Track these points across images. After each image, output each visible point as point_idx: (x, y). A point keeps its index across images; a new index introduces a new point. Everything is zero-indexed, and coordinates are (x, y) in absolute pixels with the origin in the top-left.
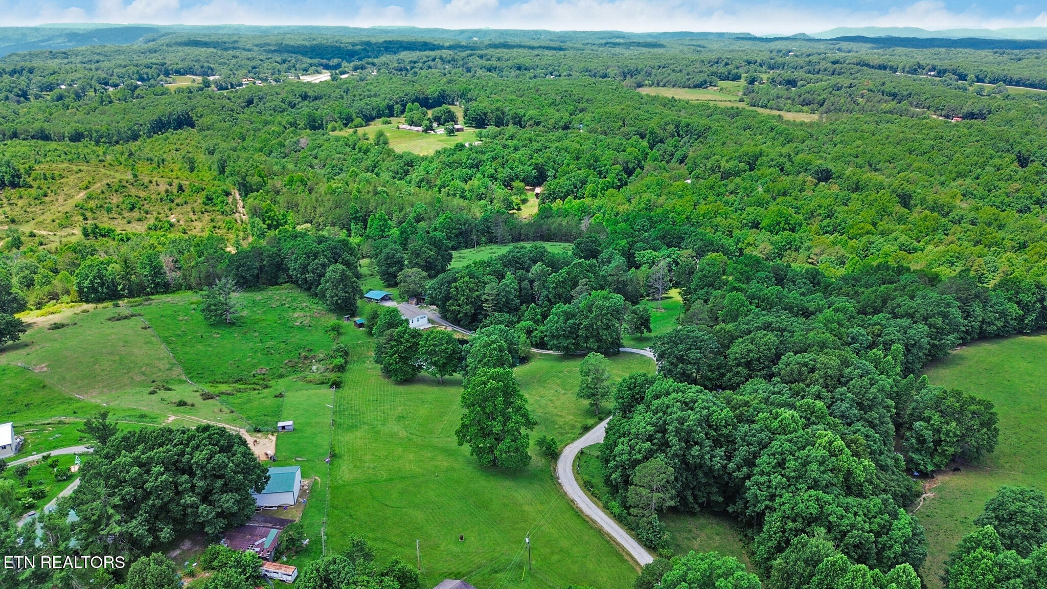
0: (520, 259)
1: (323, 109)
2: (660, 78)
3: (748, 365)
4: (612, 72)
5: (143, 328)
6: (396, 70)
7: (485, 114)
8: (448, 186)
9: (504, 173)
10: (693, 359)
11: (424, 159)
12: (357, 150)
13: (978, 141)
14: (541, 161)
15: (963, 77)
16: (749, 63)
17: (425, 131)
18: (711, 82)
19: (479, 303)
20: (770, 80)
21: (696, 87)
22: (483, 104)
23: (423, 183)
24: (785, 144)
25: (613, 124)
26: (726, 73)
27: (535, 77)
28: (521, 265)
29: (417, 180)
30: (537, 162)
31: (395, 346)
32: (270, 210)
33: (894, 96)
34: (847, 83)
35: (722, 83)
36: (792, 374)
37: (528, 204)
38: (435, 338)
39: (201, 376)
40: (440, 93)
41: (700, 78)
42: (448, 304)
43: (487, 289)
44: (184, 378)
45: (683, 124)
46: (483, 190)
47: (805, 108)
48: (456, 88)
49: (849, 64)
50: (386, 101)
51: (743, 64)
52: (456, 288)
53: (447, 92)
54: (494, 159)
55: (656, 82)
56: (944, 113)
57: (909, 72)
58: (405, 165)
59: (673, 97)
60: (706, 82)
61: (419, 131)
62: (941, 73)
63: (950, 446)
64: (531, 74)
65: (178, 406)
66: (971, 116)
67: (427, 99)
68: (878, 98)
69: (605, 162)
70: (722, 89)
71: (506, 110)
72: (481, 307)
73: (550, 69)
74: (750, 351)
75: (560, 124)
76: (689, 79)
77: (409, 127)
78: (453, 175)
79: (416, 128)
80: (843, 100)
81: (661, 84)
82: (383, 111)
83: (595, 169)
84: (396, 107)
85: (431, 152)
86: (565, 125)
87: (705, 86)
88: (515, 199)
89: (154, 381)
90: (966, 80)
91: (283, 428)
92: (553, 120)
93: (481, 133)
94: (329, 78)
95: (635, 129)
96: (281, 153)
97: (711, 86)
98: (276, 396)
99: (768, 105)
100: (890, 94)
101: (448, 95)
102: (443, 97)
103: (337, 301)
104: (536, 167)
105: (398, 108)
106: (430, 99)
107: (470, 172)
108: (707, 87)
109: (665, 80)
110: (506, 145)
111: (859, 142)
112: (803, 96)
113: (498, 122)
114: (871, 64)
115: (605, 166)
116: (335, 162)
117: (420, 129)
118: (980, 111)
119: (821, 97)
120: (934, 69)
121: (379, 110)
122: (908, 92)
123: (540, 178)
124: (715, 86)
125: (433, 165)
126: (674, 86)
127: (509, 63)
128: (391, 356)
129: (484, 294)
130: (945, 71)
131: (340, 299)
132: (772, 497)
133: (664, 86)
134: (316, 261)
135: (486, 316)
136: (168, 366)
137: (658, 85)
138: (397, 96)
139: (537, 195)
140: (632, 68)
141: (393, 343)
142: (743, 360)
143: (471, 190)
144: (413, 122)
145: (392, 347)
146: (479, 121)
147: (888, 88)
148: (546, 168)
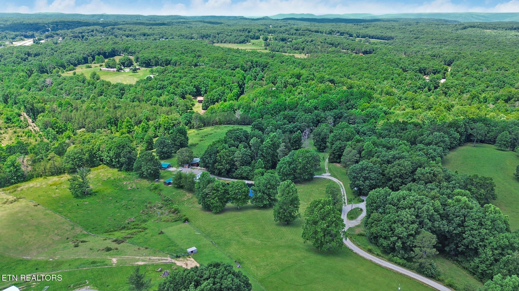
0: (239, 136)
1: (46, 61)
2: (222, 39)
3: (401, 177)
4: (195, 36)
5: (35, 206)
6: (73, 37)
7: (150, 60)
8: (151, 100)
9: (179, 91)
10: (373, 178)
11: (131, 86)
12: (87, 83)
13: (383, 63)
14: (197, 83)
15: (351, 36)
16: (259, 31)
17: (118, 71)
18: (247, 41)
19: (232, 162)
20: (274, 39)
21: (240, 43)
22: (146, 55)
23: (135, 100)
24: (302, 69)
25: (222, 63)
26: (253, 36)
27: (155, 39)
28: (240, 139)
29: (132, 98)
30: (195, 84)
31: (215, 193)
32: (56, 123)
33: (332, 44)
34: (310, 39)
35: (252, 41)
36: (428, 179)
37: (195, 106)
38: (237, 185)
39: (95, 229)
40: (112, 50)
41: (242, 38)
42: (216, 165)
43: (236, 155)
44: (85, 233)
45: (254, 61)
46: (171, 101)
47: (297, 51)
48: (121, 46)
49: (302, 30)
50: (82, 55)
51: (257, 31)
52: (220, 156)
53: (116, 49)
54: (171, 84)
55: (220, 41)
56: (355, 51)
57: (328, 34)
58: (121, 90)
59: (238, 48)
60: (245, 40)
61: (114, 71)
62: (342, 34)
63: (482, 200)
64: (152, 38)
65: (107, 251)
66: (365, 53)
67: (105, 53)
68: (326, 46)
69: (229, 82)
70: (253, 44)
71: (160, 57)
72: (234, 165)
73: (161, 35)
74: (400, 170)
75: (193, 63)
76: (236, 39)
77: (107, 69)
78: (151, 94)
79: (112, 70)
80: (312, 47)
81: (223, 42)
82: (81, 61)
83: (225, 86)
84: (89, 58)
85: (134, 83)
86: (196, 64)
87: (245, 42)
88: (189, 104)
89: (68, 239)
90: (352, 37)
91: (192, 252)
92: (188, 62)
93: (152, 70)
94: (32, 42)
95: (233, 65)
96: (37, 88)
97: (247, 42)
98: (159, 234)
99: (280, 51)
100: (330, 44)
101: (117, 51)
102: (114, 52)
103: (150, 172)
104: (195, 86)
105: (90, 58)
106: (107, 53)
107: (160, 91)
108: (246, 43)
109: (224, 40)
110: (175, 76)
111: (336, 66)
112: (294, 46)
113: (157, 64)
114: (312, 30)
115: (230, 84)
116: (76, 91)
117: (115, 69)
118: (369, 50)
119: (302, 46)
120: (338, 32)
121: (78, 60)
122: (338, 43)
123: (198, 93)
124: (250, 42)
125: (139, 89)
126: (230, 43)
127: (139, 32)
128: (213, 199)
129: (235, 157)
130: (343, 33)
131: (152, 170)
132: (482, 240)
133: (225, 43)
134: (125, 150)
135: (236, 169)
136: (71, 227)
137: (221, 42)
138: (87, 52)
139: (200, 102)
140: (205, 34)
141: (214, 192)
142: (398, 175)
143: (165, 101)
144: (109, 66)
145: (213, 194)
146: (147, 64)
147: (329, 41)
148: (200, 87)
